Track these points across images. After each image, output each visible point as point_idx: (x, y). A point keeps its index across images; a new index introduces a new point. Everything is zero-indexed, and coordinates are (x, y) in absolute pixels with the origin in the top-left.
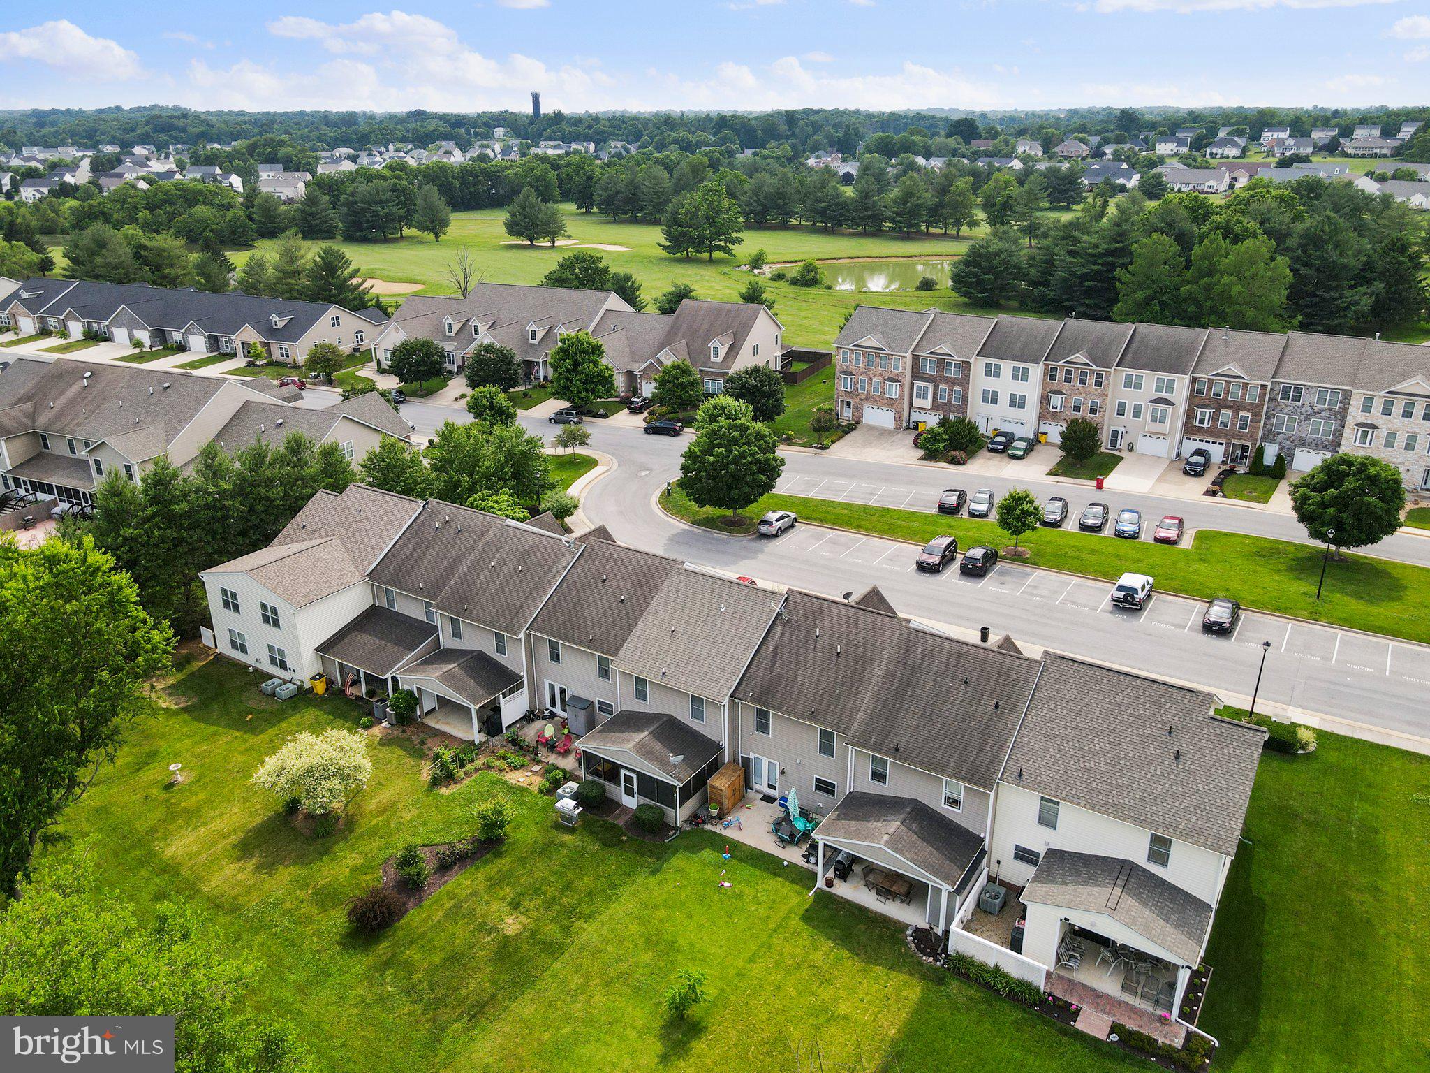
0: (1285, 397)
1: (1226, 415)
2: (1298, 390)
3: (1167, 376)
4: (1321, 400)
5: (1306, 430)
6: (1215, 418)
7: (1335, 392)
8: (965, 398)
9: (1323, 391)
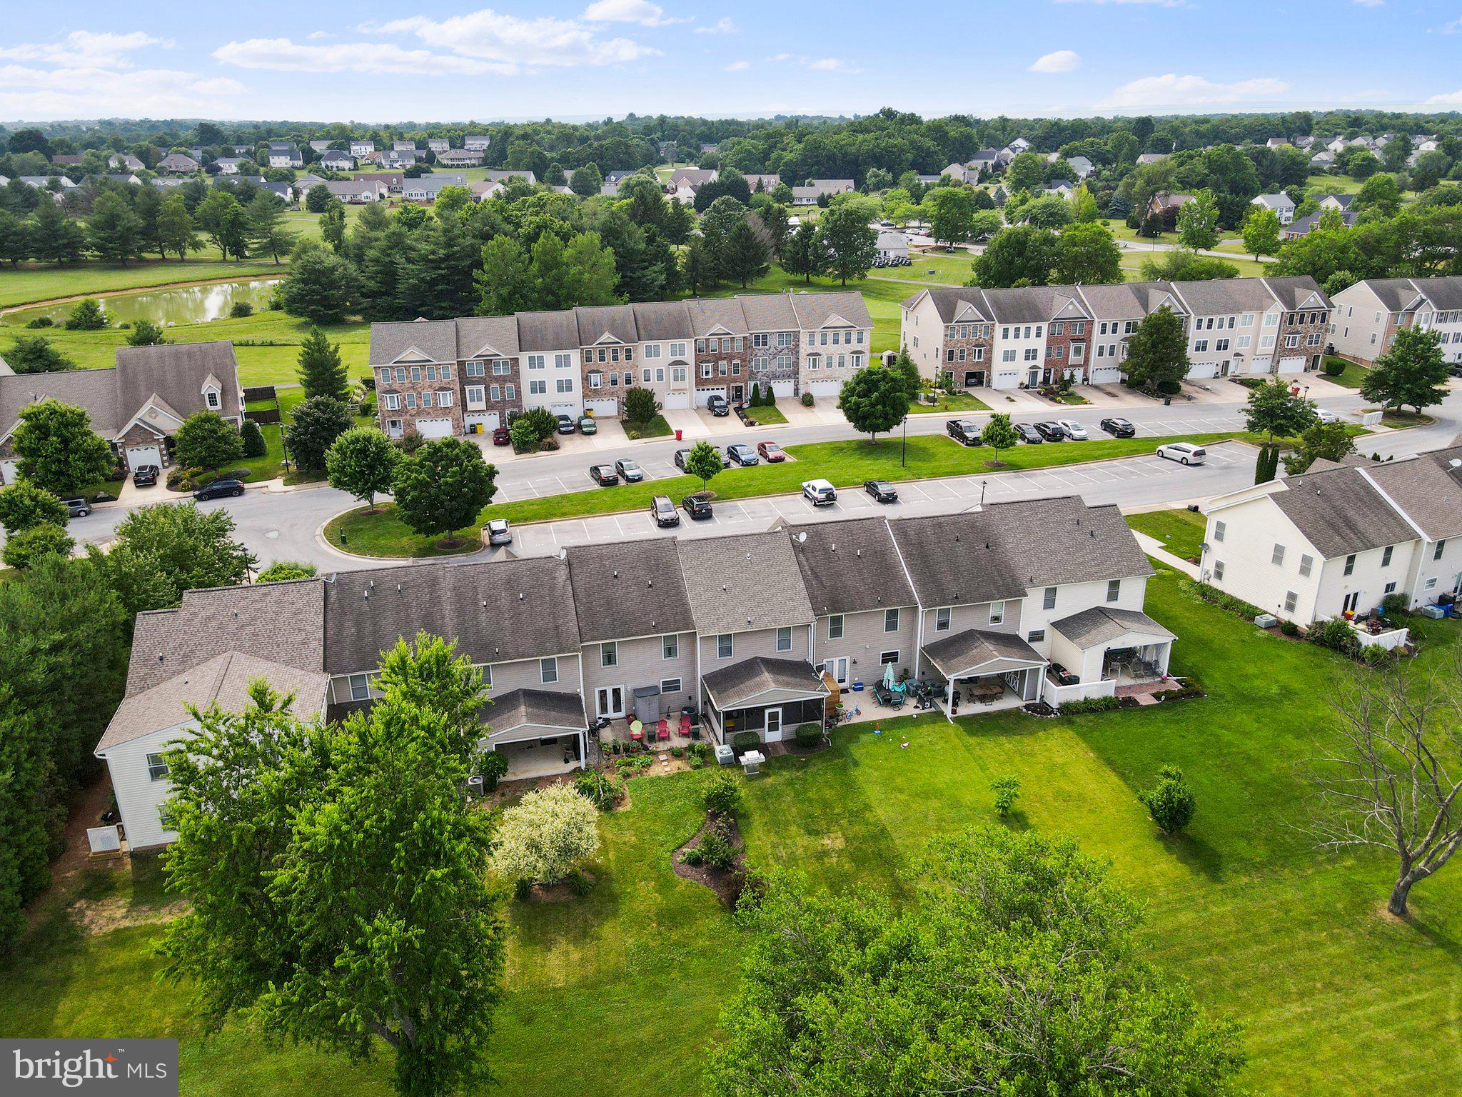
0: (757, 344)
1: (723, 364)
2: (765, 337)
3: (677, 342)
4: (781, 342)
5: (774, 367)
6: (715, 370)
7: (789, 334)
8: (518, 392)
9: (781, 335)
